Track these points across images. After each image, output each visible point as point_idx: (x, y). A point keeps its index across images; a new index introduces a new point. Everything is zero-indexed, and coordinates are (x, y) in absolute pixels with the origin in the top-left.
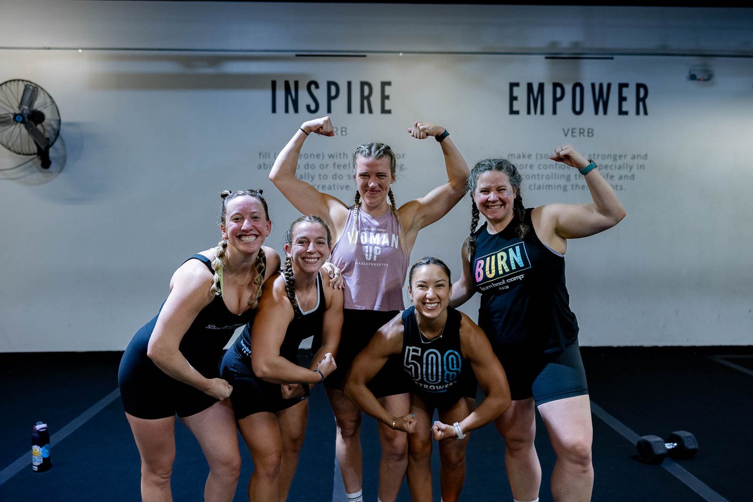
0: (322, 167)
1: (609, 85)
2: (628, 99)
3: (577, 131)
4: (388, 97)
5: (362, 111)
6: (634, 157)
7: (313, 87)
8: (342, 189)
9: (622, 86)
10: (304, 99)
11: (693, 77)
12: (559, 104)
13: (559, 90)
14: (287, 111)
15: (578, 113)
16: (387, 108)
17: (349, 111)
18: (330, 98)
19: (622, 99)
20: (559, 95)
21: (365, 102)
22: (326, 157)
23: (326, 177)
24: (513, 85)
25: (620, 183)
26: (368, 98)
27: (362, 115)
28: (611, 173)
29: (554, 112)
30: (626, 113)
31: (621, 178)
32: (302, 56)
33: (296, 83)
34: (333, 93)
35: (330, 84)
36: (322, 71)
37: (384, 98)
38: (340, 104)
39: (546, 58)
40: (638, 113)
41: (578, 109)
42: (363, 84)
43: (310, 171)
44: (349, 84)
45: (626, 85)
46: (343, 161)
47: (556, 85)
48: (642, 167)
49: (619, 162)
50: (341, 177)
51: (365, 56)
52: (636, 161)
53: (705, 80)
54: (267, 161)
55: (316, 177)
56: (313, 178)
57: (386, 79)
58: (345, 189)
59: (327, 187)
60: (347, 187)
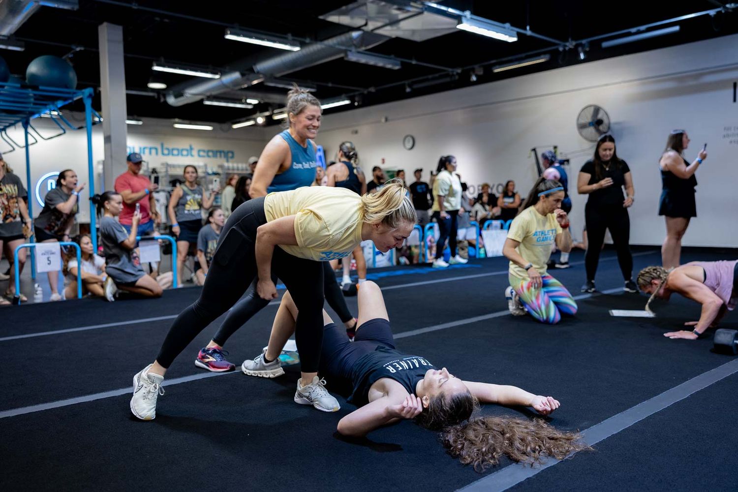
54: (729, 132)
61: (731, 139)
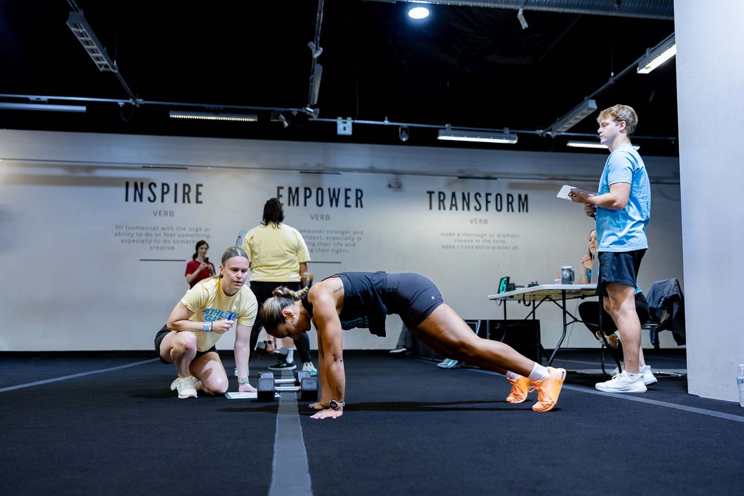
0: (157, 235)
1: (339, 190)
2: (351, 198)
3: (320, 216)
4: (200, 194)
5: (184, 202)
6: (354, 233)
7: (152, 186)
8: (169, 249)
9: (347, 190)
10: (147, 193)
11: (390, 186)
12: (308, 200)
13: (308, 192)
14: (135, 200)
15: (321, 205)
16: (200, 200)
17: (176, 201)
18: (163, 193)
19: (347, 198)
20: (308, 194)
21: (186, 196)
22: (160, 229)
23: (159, 242)
24: (279, 188)
25: (346, 248)
26: (188, 194)
27: (184, 204)
28: (341, 242)
29: (305, 205)
30: (350, 206)
31: (346, 245)
32: (146, 167)
33: (142, 184)
34: (165, 190)
35: (163, 185)
36: (159, 177)
37: (198, 194)
38: (169, 197)
39: (301, 172)
40: (357, 206)
41: (320, 203)
42: (185, 185)
43: (149, 238)
44: (176, 185)
45: (350, 190)
46: (170, 232)
47: (306, 189)
48: (360, 239)
49: (345, 236)
50: (169, 242)
51: (186, 168)
52: (356, 235)
53: (397, 188)
55: (153, 242)
56: (150, 242)
57: (199, 183)
58: (171, 250)
59: (160, 247)
60: (173, 248)
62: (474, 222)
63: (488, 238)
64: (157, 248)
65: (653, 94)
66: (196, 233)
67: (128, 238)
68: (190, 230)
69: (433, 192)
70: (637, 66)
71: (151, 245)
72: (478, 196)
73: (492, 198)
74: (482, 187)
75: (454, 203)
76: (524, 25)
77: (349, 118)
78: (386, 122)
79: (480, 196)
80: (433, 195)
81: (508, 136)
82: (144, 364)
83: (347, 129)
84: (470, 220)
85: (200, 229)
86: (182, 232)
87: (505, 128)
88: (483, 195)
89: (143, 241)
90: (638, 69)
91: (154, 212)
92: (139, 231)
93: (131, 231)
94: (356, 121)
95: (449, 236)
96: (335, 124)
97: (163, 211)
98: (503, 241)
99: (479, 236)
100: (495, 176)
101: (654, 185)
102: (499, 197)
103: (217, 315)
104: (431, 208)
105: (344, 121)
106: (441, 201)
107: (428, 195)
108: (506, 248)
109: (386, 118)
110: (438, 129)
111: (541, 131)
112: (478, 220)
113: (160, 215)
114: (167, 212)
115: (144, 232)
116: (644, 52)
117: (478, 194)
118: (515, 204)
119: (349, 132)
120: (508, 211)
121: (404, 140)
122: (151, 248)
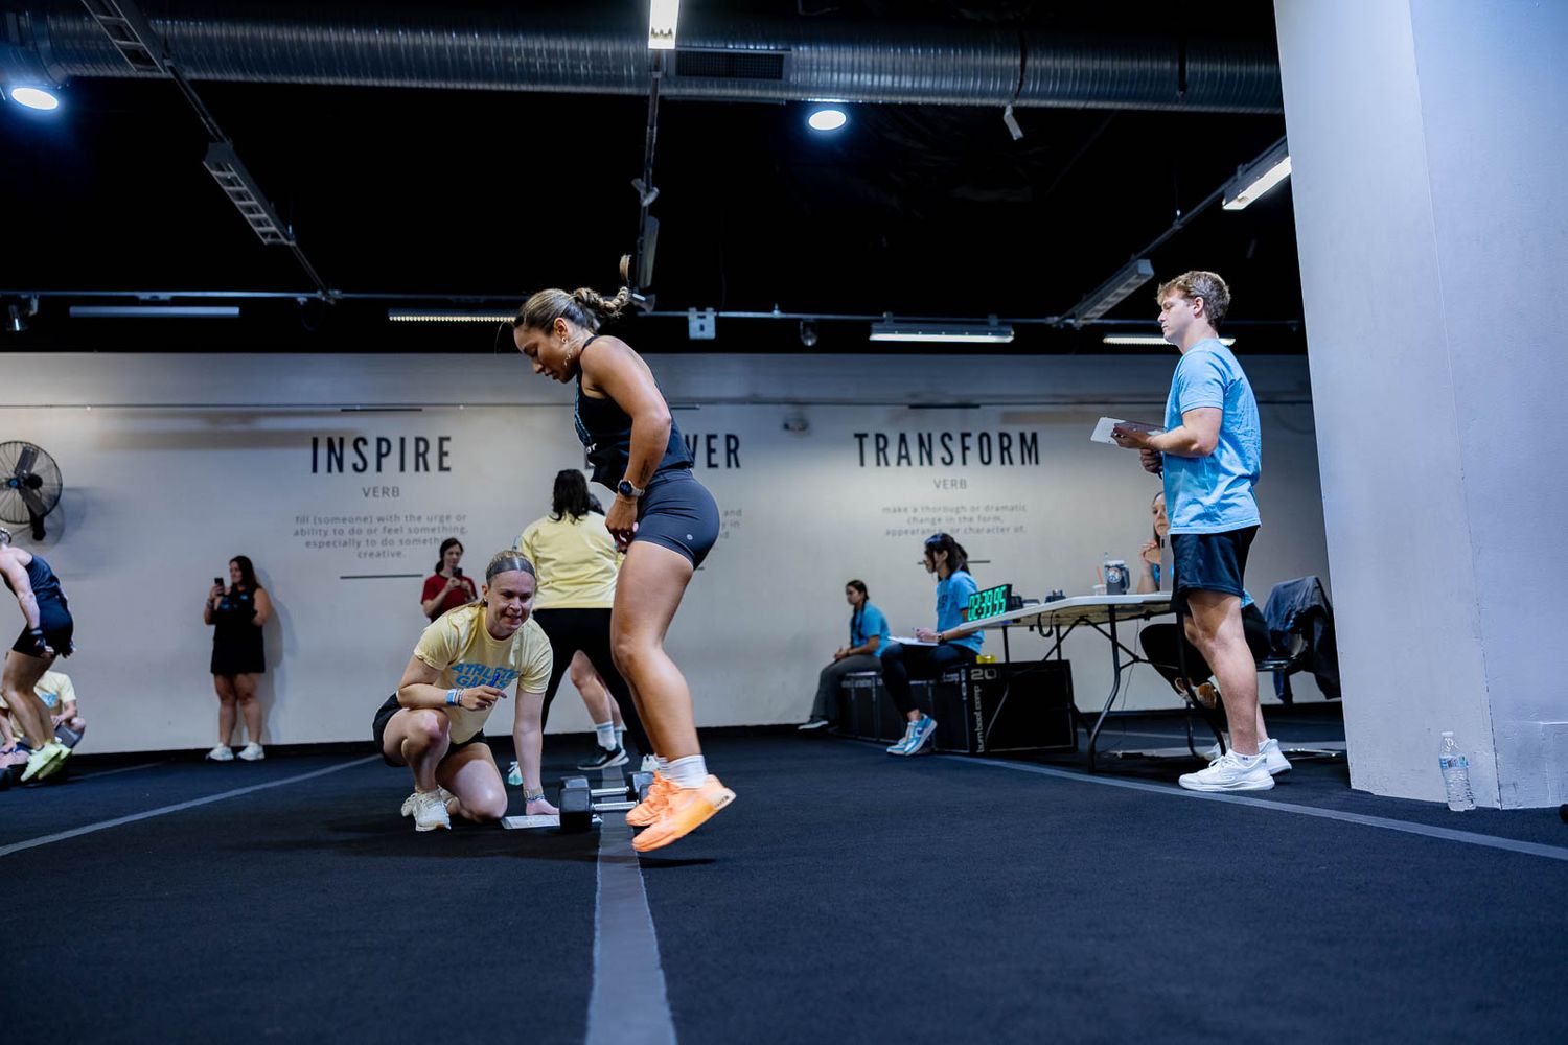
0: (370, 531)
1: (696, 437)
2: (718, 451)
4: (447, 454)
5: (417, 469)
7: (360, 444)
8: (393, 555)
9: (710, 437)
10: (350, 457)
11: (786, 427)
14: (330, 470)
16: (445, 465)
17: (402, 469)
18: (380, 456)
19: (710, 451)
21: (421, 459)
22: (375, 521)
23: (374, 543)
26: (424, 455)
27: (417, 474)
30: (716, 466)
32: (347, 410)
33: (341, 441)
34: (384, 450)
35: (380, 440)
36: (371, 428)
37: (442, 454)
38: (391, 461)
40: (729, 465)
42: (418, 440)
43: (356, 537)
44: (403, 440)
45: (715, 436)
46: (394, 525)
48: (736, 524)
50: (392, 543)
52: (729, 518)
53: (800, 430)
54: (305, 527)
55: (363, 544)
56: (359, 545)
57: (444, 435)
58: (396, 557)
59: (375, 553)
60: (399, 554)
61: (308, 538)
62: (941, 486)
63: (968, 514)
64: (371, 554)
65: (1253, 243)
66: (441, 525)
67: (318, 538)
68: (430, 519)
69: (865, 435)
70: (1221, 197)
71: (360, 549)
72: (946, 439)
73: (972, 442)
74: (953, 421)
75: (904, 453)
76: (1016, 133)
77: (710, 310)
78: (776, 314)
79: (951, 438)
80: (865, 440)
81: (996, 329)
82: (351, 768)
83: (706, 328)
84: (935, 481)
85: (448, 518)
86: (414, 524)
87: (990, 316)
88: (957, 437)
89: (345, 544)
90: (1224, 203)
91: (364, 490)
92: (339, 526)
93: (323, 526)
94: (722, 314)
95: (897, 513)
96: (685, 321)
97: (381, 487)
98: (997, 519)
99: (952, 510)
100: (976, 402)
101: (1264, 406)
102: (985, 439)
103: (479, 674)
104: (862, 464)
105: (701, 314)
106: (881, 451)
107: (857, 440)
108: (1002, 530)
109: (776, 307)
110: (869, 323)
111: (1056, 318)
112: (949, 483)
113: (374, 496)
114: (388, 489)
115: (347, 527)
116: (1234, 172)
117: (946, 435)
118: (1015, 451)
119: (710, 333)
120: (1003, 462)
121: (810, 343)
122: (359, 555)
